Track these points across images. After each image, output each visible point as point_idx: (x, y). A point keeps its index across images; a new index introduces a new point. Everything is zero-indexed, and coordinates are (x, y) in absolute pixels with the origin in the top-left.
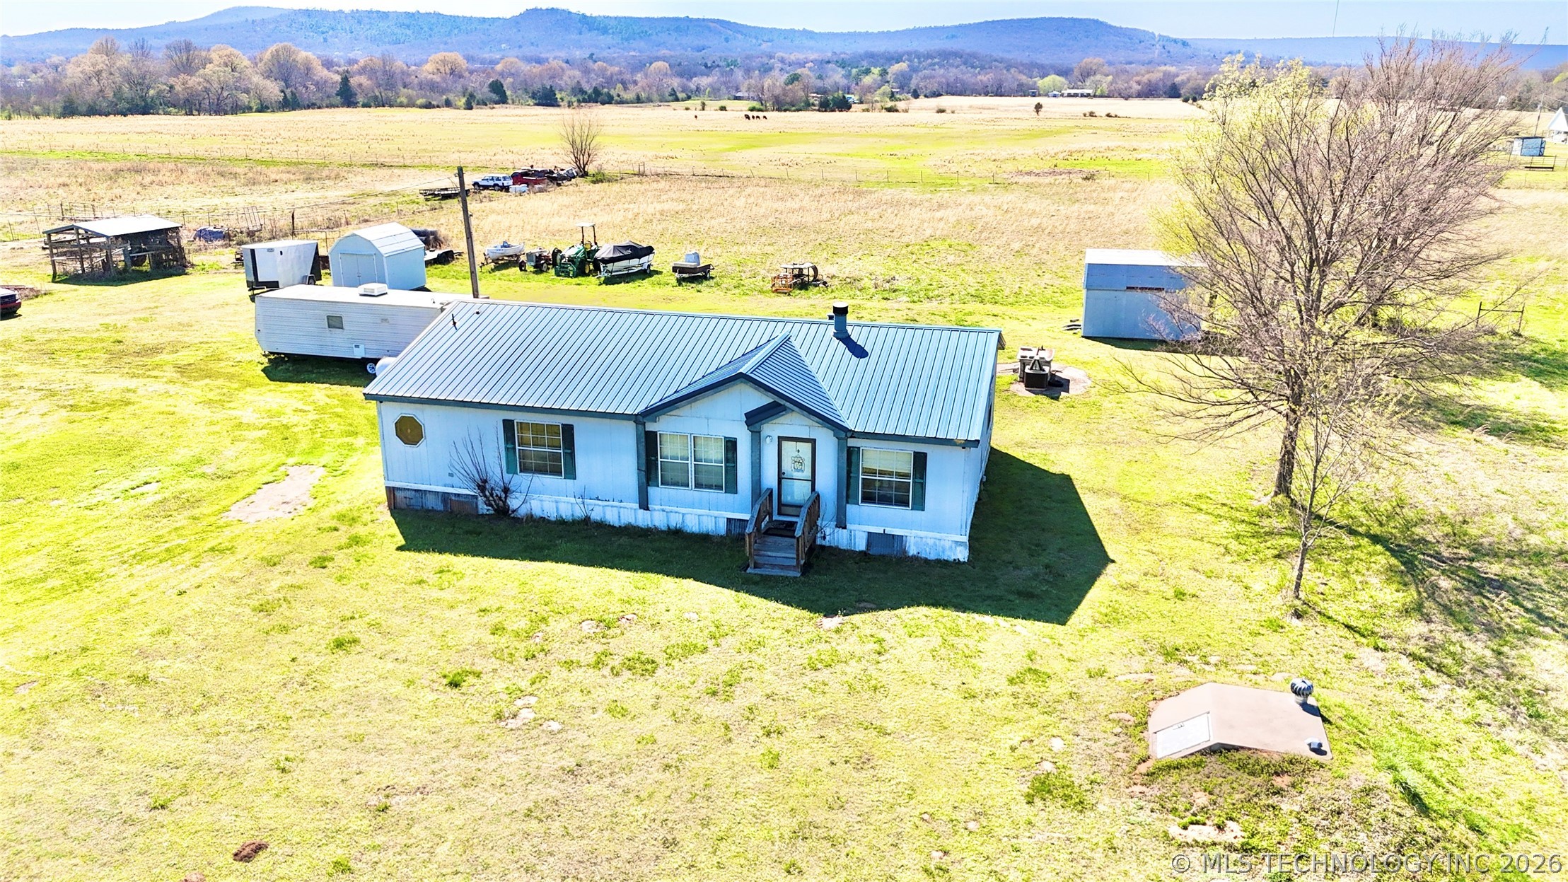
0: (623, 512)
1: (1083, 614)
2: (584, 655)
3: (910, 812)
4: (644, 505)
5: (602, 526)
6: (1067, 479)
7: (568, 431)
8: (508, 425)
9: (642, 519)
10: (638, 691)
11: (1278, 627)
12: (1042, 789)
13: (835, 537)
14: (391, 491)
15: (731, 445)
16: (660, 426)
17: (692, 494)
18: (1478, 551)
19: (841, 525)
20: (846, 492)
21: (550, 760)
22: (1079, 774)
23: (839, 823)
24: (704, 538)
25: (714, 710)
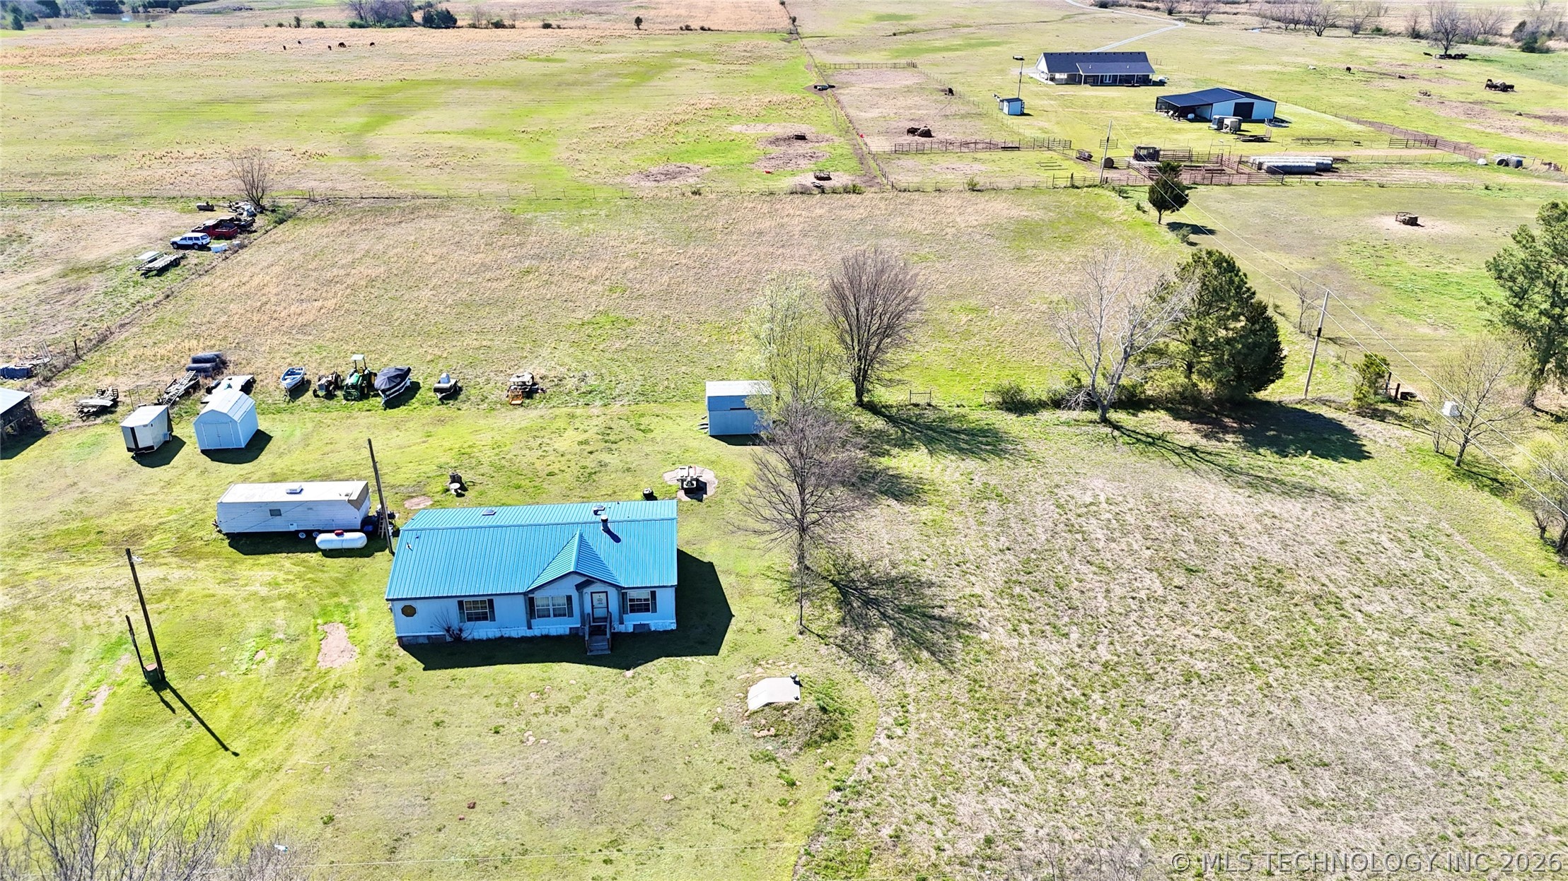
0: (522, 632)
1: (724, 650)
2: (539, 708)
3: (676, 745)
4: (530, 627)
5: (510, 639)
6: (711, 564)
7: (491, 602)
8: (460, 603)
9: (529, 633)
10: (568, 721)
11: (793, 640)
12: (716, 728)
13: (622, 628)
14: (400, 639)
15: (569, 598)
16: (536, 595)
17: (552, 619)
18: (874, 583)
19: (621, 622)
20: (623, 610)
21: (552, 755)
22: (727, 720)
23: (655, 754)
24: (559, 638)
25: (598, 722)
